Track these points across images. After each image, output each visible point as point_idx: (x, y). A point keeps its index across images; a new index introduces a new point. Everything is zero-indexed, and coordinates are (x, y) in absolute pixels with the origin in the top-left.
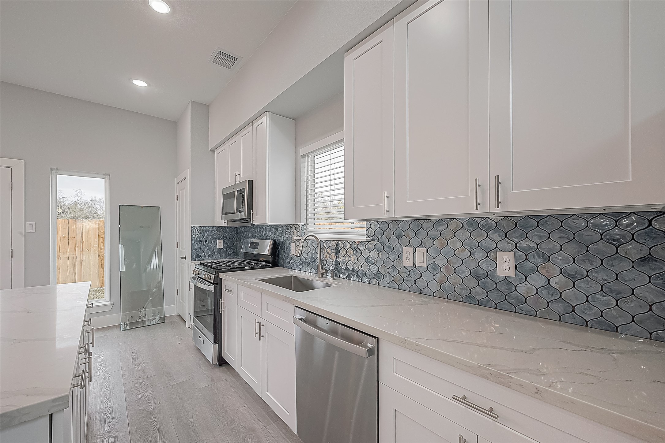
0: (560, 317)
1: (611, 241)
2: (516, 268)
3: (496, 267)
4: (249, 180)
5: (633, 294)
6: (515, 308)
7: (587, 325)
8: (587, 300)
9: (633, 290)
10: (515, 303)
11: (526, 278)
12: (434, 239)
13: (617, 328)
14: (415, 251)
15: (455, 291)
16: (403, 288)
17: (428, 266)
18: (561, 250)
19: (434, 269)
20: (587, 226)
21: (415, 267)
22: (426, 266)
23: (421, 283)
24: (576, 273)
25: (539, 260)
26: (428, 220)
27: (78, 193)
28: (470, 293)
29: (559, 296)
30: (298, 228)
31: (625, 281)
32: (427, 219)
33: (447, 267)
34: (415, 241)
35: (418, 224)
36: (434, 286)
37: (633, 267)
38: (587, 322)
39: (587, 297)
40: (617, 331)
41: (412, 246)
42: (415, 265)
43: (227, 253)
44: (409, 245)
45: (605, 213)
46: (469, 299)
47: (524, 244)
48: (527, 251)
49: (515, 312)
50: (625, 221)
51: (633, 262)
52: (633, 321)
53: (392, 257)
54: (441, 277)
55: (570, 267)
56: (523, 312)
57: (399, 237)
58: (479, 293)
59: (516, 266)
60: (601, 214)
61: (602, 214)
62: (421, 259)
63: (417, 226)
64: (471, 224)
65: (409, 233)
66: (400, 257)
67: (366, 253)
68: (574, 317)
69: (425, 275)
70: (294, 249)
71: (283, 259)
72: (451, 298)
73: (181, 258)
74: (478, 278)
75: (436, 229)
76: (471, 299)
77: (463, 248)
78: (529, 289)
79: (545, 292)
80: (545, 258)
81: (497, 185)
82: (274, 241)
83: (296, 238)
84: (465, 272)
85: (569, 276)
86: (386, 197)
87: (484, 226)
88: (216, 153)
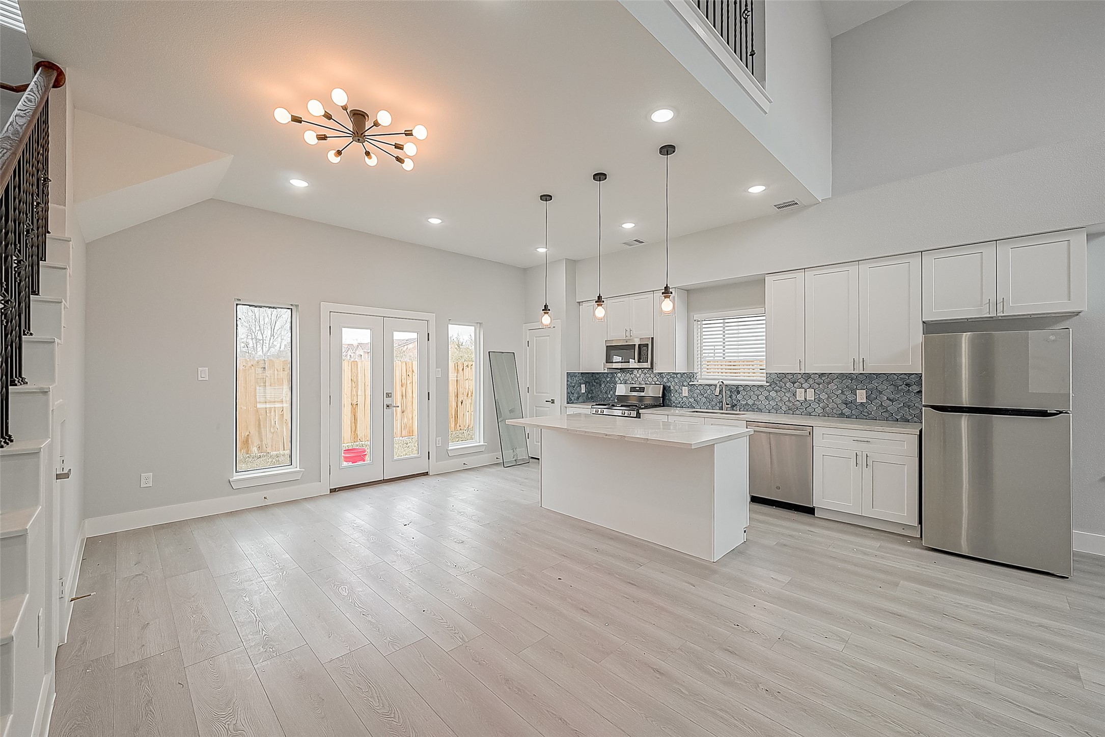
0: (887, 418)
1: (907, 384)
2: (866, 398)
3: (856, 398)
5: (915, 406)
6: (866, 417)
8: (898, 410)
10: (866, 415)
11: (871, 402)
12: (819, 384)
13: (909, 420)
14: (806, 391)
15: (832, 412)
16: (796, 414)
17: (815, 400)
18: (887, 389)
19: (819, 401)
20: (897, 379)
23: (810, 410)
24: (893, 399)
25: (877, 394)
26: (816, 374)
28: (842, 412)
29: (886, 410)
31: (912, 401)
32: (814, 374)
33: (827, 399)
34: (805, 385)
36: (819, 410)
38: (898, 419)
42: (806, 400)
43: (587, 398)
44: (802, 388)
45: (904, 373)
47: (870, 386)
48: (871, 389)
49: (866, 419)
50: (912, 376)
51: (915, 393)
52: (915, 417)
53: (788, 395)
54: (823, 405)
55: (891, 396)
56: (869, 418)
57: (794, 383)
58: (847, 411)
62: (811, 395)
63: (807, 376)
64: (842, 376)
65: (802, 380)
66: (794, 395)
67: (766, 393)
68: (892, 418)
69: (813, 405)
70: (685, 391)
71: (670, 400)
72: (831, 416)
73: (546, 401)
74: (846, 404)
75: (821, 378)
76: (842, 415)
77: (837, 389)
78: (873, 407)
79: (880, 408)
80: (881, 393)
81: (863, 361)
82: (664, 386)
83: (690, 383)
84: (839, 401)
85: (890, 400)
86: (800, 362)
87: (849, 378)
88: (584, 304)
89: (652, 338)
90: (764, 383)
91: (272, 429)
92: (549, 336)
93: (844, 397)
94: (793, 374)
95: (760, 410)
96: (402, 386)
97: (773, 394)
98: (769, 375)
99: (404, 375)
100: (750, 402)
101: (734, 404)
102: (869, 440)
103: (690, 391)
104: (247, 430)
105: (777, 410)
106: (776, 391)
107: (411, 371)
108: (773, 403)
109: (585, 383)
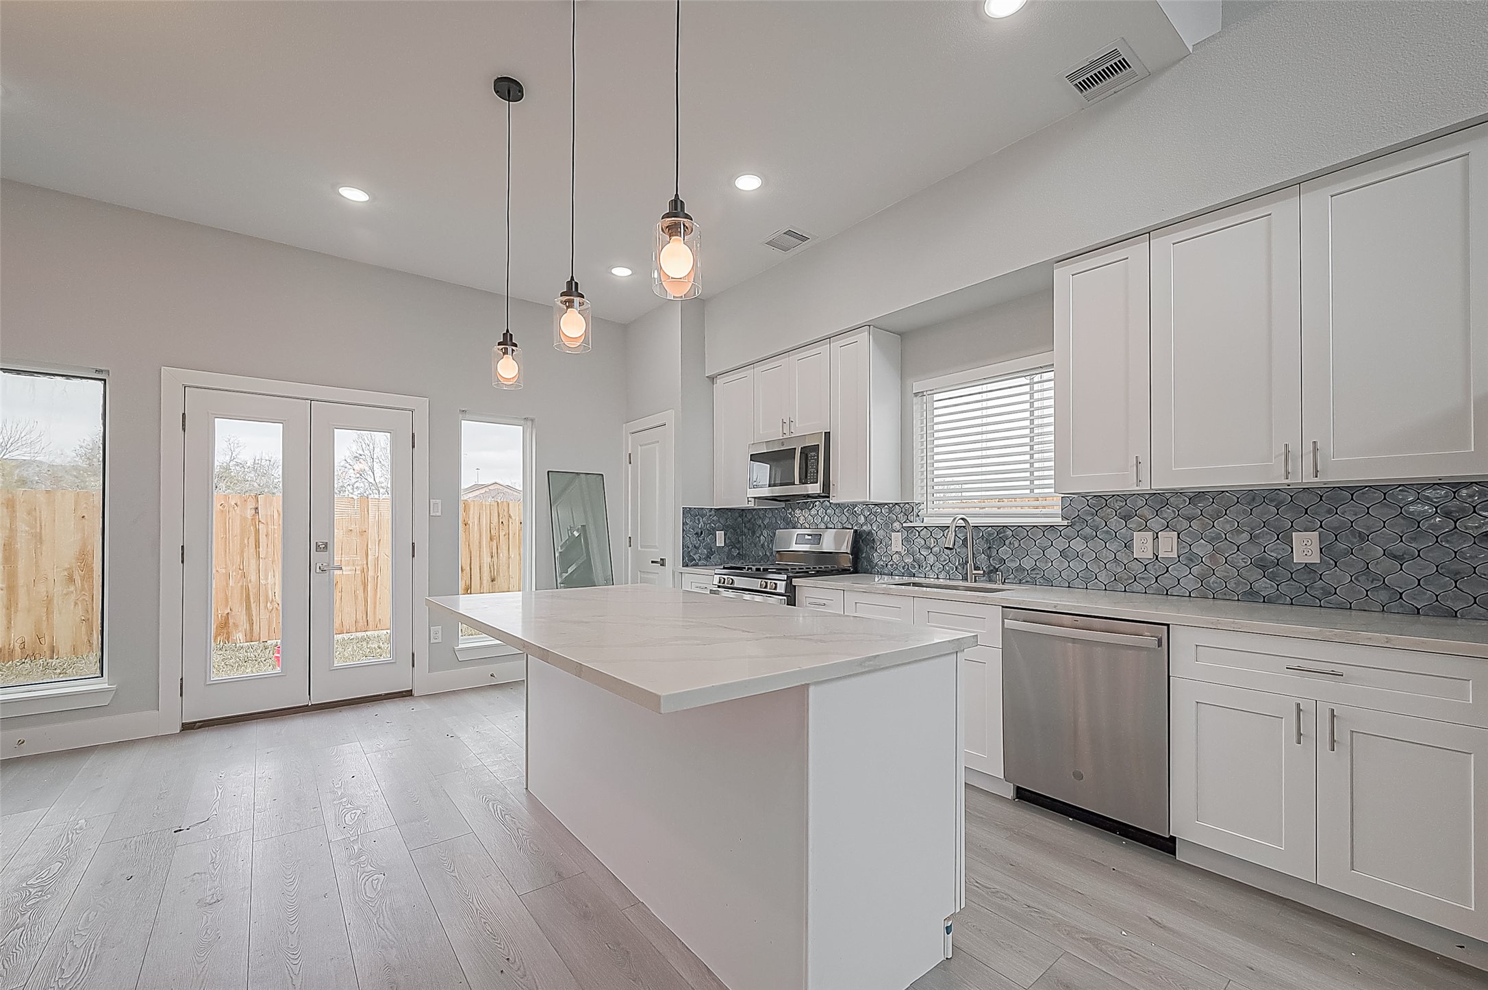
0: (1383, 607)
1: (1447, 515)
2: (1321, 552)
3: (1292, 552)
4: (825, 433)
5: (1475, 572)
6: (1320, 601)
7: (1418, 613)
8: (1419, 584)
9: (1475, 568)
10: (1320, 596)
11: (1336, 563)
12: (1190, 519)
13: (1456, 612)
14: (1157, 537)
15: (1226, 587)
16: (1134, 590)
17: (1179, 557)
18: (1384, 527)
19: (1191, 560)
20: (1418, 499)
21: (1157, 559)
22: (1176, 556)
23: (1166, 581)
24: (1404, 553)
25: (1355, 540)
26: (1180, 493)
27: (232, 445)
28: (1251, 588)
29: (1382, 582)
30: (907, 509)
31: (1466, 559)
32: (1177, 493)
33: (1212, 557)
34: (1156, 523)
35: (1162, 500)
36: (1190, 583)
37: (1475, 543)
38: (1418, 609)
39: (1419, 580)
40: (1456, 616)
41: (1150, 530)
42: (1157, 556)
43: (729, 555)
44: (1146, 528)
45: (1441, 484)
46: (1250, 597)
47: (1331, 520)
48: (1336, 528)
49: (1320, 606)
50: (1464, 492)
51: (1475, 537)
52: (1475, 602)
53: (1113, 546)
54: (1202, 570)
55: (1397, 547)
56: (1331, 606)
57: (1127, 518)
58: (1264, 586)
59: (1321, 549)
60: (1434, 484)
61: (1437, 484)
62: (1168, 545)
63: (1159, 500)
64: (1254, 498)
65: (1146, 511)
66: (1128, 546)
67: (1061, 544)
68: (1402, 606)
69: (1174, 569)
70: (897, 542)
71: (870, 561)
72: (1220, 596)
73: (652, 562)
74: (1263, 568)
75: (1195, 505)
76: (1251, 596)
77: (1238, 531)
78: (1340, 577)
79: (1362, 578)
80: (1363, 538)
81: (1315, 450)
82: (856, 531)
83: (904, 525)
84: (1240, 560)
85: (1395, 557)
86: (1138, 463)
87: (1271, 501)
88: (720, 381)
89: (827, 435)
90: (1058, 521)
91: (269, 604)
92: (658, 442)
93: (1256, 552)
94: (1124, 497)
95: (1049, 583)
96: (491, 539)
97: (1078, 545)
98: (1068, 501)
99: (495, 520)
100: (1027, 564)
101: (992, 568)
102: (1338, 669)
103: (906, 540)
104: (227, 606)
105: (1087, 581)
106: (1085, 538)
107: (507, 517)
108: (1077, 566)
109: (724, 528)
